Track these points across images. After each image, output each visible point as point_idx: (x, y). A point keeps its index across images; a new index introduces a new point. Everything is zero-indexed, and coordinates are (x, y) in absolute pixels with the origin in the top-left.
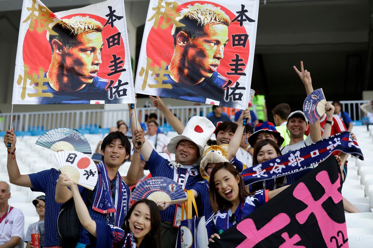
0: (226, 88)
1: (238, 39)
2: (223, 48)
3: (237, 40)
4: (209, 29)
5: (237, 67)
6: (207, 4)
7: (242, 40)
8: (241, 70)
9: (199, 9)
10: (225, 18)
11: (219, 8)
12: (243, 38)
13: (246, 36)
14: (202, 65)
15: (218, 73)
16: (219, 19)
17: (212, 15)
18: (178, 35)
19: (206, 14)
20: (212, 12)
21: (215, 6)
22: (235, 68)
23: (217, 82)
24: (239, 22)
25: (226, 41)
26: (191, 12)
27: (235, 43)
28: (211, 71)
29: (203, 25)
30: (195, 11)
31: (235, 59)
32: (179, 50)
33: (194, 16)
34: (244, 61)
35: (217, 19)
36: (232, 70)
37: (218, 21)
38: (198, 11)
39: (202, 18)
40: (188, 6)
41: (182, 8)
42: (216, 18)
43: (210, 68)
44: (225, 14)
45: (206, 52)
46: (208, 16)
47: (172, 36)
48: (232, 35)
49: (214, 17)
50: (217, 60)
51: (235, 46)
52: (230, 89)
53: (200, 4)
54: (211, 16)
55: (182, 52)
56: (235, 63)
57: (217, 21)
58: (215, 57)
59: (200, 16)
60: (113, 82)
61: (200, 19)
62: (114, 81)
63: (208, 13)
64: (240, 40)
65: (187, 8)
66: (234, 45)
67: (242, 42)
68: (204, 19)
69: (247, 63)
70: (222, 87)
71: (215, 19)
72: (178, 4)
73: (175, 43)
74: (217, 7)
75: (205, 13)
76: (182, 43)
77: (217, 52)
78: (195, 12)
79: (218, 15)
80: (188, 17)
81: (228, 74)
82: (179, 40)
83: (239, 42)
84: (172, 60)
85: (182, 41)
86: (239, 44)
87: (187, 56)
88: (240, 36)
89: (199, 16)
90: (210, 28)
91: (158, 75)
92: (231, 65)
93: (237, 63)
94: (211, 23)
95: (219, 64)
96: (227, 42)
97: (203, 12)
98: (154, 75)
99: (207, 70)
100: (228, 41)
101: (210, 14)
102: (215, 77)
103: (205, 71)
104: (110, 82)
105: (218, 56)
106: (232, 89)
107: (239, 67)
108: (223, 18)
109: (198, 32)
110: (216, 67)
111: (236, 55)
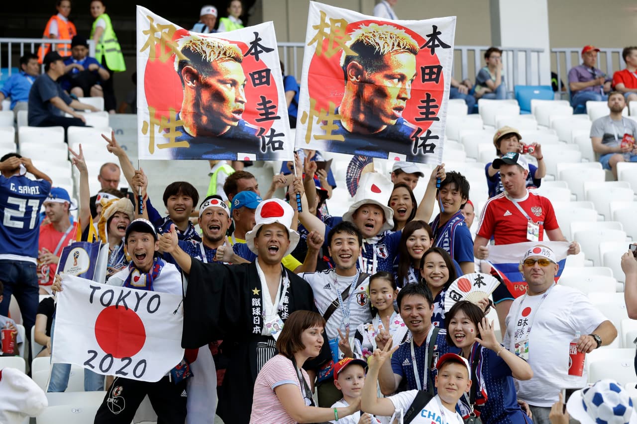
0: (414, 138)
1: (428, 72)
2: (409, 86)
3: (427, 74)
4: (390, 59)
5: (428, 110)
6: (386, 25)
7: (434, 73)
8: (433, 113)
9: (376, 31)
10: (412, 44)
11: (403, 31)
12: (435, 70)
13: (440, 68)
14: (382, 108)
15: (404, 120)
16: (403, 45)
17: (394, 39)
18: (349, 66)
19: (386, 38)
20: (395, 36)
21: (397, 28)
22: (425, 111)
23: (403, 131)
24: (430, 49)
25: (413, 75)
26: (365, 34)
27: (426, 78)
28: (394, 117)
29: (382, 54)
30: (371, 33)
31: (426, 99)
32: (351, 88)
33: (370, 42)
34: (436, 101)
35: (401, 45)
36: (422, 113)
37: (402, 47)
38: (375, 34)
39: (381, 43)
40: (361, 26)
41: (354, 30)
42: (399, 43)
43: (393, 113)
44: (412, 38)
45: (387, 90)
46: (388, 40)
47: (342, 68)
48: (422, 68)
49: (397, 41)
50: (401, 100)
51: (425, 82)
52: (419, 139)
53: (377, 25)
54: (392, 41)
55: (355, 90)
56: (425, 104)
57: (400, 47)
58: (399, 97)
59: (378, 40)
60: (264, 130)
61: (379, 45)
62: (265, 128)
63: (389, 37)
64: (431, 73)
65: (360, 28)
66: (424, 80)
67: (434, 76)
68: (384, 46)
69: (440, 104)
70: (409, 136)
71: (399, 45)
72: (347, 23)
73: (346, 78)
74: (400, 29)
75: (384, 36)
76: (354, 77)
77: (403, 90)
78: (371, 35)
79: (403, 39)
80: (362, 41)
81: (417, 119)
82: (350, 74)
83: (430, 77)
84: (343, 101)
85: (354, 76)
86: (430, 79)
87: (362, 97)
88: (431, 68)
89: (376, 41)
90: (391, 57)
91: (325, 123)
92: (420, 107)
93: (428, 104)
94: (393, 52)
95: (404, 106)
96: (415, 77)
97: (382, 34)
98: (321, 123)
99: (389, 115)
100: (416, 75)
101: (391, 37)
102: (399, 124)
103: (387, 117)
104: (260, 130)
105: (403, 96)
106: (422, 139)
107: (431, 110)
108: (408, 43)
109: (376, 64)
110: (401, 112)
111: (427, 94)
